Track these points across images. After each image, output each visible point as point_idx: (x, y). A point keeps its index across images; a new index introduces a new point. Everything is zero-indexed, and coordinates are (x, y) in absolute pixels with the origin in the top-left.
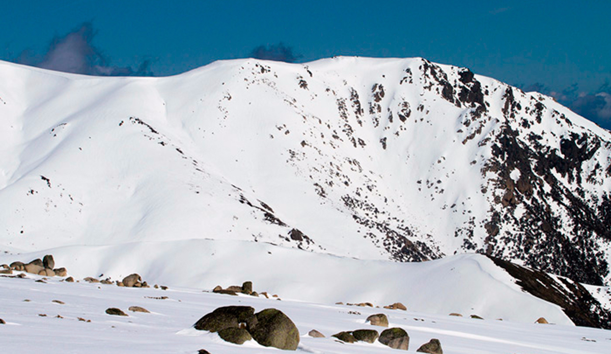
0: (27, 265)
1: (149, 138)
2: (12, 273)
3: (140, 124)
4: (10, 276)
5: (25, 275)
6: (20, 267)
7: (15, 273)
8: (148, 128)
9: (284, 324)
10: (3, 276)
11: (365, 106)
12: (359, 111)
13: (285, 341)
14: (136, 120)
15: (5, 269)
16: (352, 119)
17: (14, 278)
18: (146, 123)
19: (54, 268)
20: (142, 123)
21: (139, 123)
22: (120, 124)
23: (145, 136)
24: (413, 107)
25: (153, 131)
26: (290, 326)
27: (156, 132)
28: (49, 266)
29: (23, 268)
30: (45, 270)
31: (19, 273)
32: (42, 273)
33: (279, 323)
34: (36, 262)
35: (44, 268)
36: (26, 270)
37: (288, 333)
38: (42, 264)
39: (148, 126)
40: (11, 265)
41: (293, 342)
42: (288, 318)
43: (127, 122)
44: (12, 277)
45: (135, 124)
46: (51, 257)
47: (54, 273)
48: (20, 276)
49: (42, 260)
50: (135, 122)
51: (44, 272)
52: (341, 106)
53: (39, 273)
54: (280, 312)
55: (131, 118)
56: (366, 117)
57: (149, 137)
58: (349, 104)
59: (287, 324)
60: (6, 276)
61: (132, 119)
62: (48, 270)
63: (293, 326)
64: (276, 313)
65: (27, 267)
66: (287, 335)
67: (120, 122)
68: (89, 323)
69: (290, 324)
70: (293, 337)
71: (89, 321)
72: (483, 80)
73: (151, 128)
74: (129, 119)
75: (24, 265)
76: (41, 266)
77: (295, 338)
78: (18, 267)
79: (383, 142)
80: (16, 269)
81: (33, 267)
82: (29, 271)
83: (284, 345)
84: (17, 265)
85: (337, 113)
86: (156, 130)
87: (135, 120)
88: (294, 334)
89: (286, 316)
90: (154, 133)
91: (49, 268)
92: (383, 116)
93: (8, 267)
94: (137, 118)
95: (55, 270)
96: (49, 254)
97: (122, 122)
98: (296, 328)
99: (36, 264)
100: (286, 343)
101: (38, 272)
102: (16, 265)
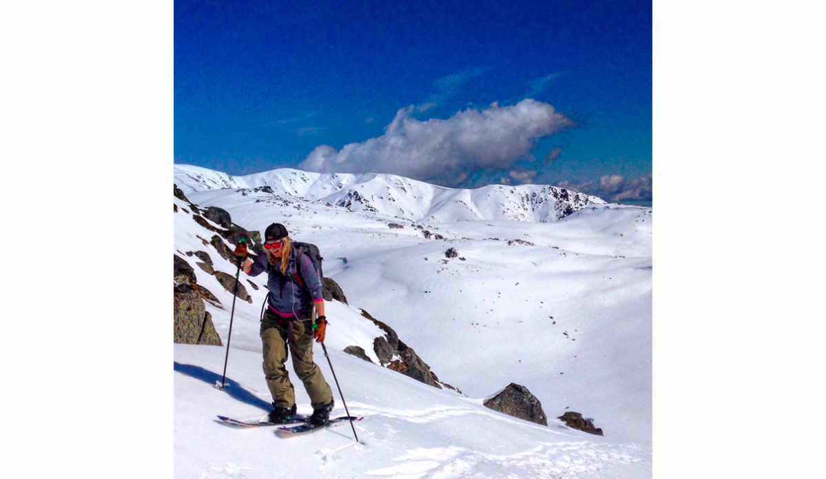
11: (530, 199)
12: (528, 200)
14: (461, 201)
16: (525, 203)
24: (543, 200)
52: (523, 199)
56: (530, 202)
58: (525, 198)
72: (569, 192)
79: (533, 209)
85: (521, 201)
92: (534, 202)
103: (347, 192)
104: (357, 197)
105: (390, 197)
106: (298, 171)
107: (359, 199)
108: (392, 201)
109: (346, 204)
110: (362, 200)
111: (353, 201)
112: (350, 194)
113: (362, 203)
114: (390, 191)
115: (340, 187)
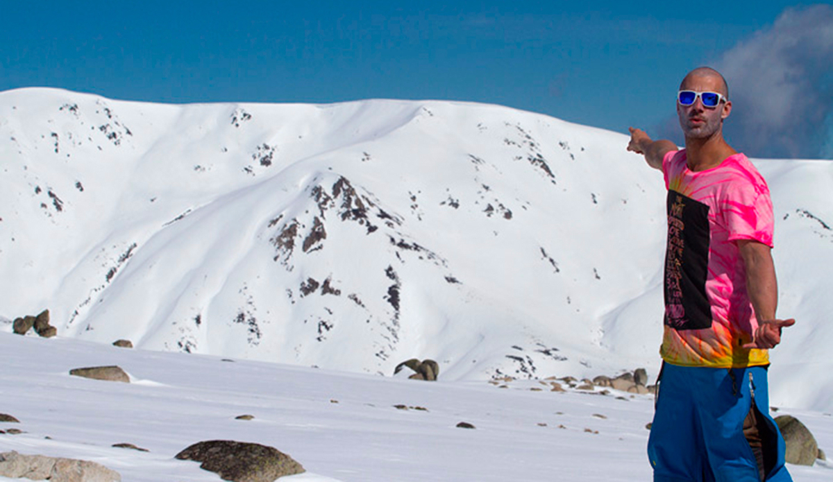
0: (614, 380)
1: (819, 236)
2: (593, 389)
3: (809, 218)
4: (590, 393)
5: (608, 392)
6: (605, 381)
7: (598, 389)
8: (819, 223)
9: (798, 434)
10: (581, 392)
13: (799, 455)
14: (805, 212)
15: (587, 384)
17: (595, 396)
18: (817, 217)
19: (647, 385)
20: (812, 217)
21: (808, 216)
22: (785, 218)
23: (815, 232)
25: (825, 226)
26: (806, 437)
27: (828, 228)
28: (642, 381)
29: (608, 383)
30: (636, 387)
31: (602, 389)
32: (632, 390)
33: (793, 432)
34: (626, 376)
35: (634, 384)
36: (612, 386)
37: (803, 445)
38: (632, 379)
39: (819, 221)
40: (595, 380)
41: (808, 456)
42: (804, 427)
43: (793, 215)
44: (593, 394)
45: (803, 218)
46: (643, 371)
47: (647, 390)
48: (603, 393)
49: (633, 374)
50: (803, 216)
51: (635, 389)
53: (629, 390)
54: (795, 420)
55: (798, 210)
57: (819, 233)
59: (803, 435)
60: (585, 393)
61: (799, 212)
62: (640, 387)
63: (810, 436)
64: (790, 420)
65: (614, 383)
66: (802, 447)
67: (785, 215)
68: (596, 435)
69: (806, 434)
70: (809, 450)
71: (597, 433)
73: (823, 223)
74: (795, 211)
75: (610, 380)
76: (631, 381)
77: (812, 450)
78: (603, 383)
80: (600, 385)
81: (622, 382)
82: (615, 386)
83: (797, 459)
84: (602, 379)
86: (828, 225)
87: (802, 213)
88: (810, 446)
89: (802, 424)
90: (826, 229)
91: (642, 384)
93: (590, 382)
94: (805, 210)
95: (649, 387)
96: (641, 367)
97: (788, 215)
98: (814, 440)
99: (625, 379)
100: (800, 458)
101: (627, 388)
102: (600, 380)
103: (303, 181)
104: (347, 204)
105: (489, 198)
106: (85, 100)
107: (360, 213)
108: (498, 215)
109: (303, 233)
110: (372, 216)
111: (332, 220)
112: (317, 191)
113: (372, 229)
114: (486, 173)
115: (266, 162)
